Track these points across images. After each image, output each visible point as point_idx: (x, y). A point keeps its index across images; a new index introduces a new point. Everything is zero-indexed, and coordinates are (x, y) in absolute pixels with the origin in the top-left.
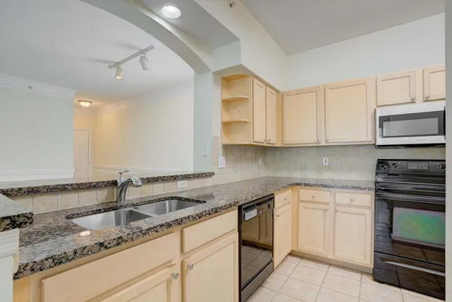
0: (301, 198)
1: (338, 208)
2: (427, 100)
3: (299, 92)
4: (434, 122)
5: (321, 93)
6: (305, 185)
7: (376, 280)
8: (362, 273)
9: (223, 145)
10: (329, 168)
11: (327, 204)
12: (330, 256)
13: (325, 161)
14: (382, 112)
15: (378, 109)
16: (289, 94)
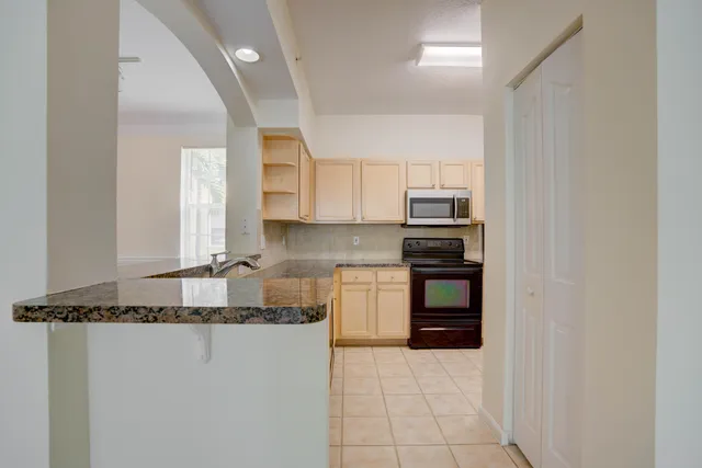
0: (343, 281)
1: (380, 287)
2: (442, 188)
3: (336, 163)
4: (447, 207)
5: (358, 167)
6: (348, 266)
7: (412, 348)
8: (400, 346)
9: (264, 221)
10: (360, 248)
11: (370, 283)
12: (374, 337)
13: (356, 240)
14: (412, 194)
15: (409, 191)
16: (324, 162)
